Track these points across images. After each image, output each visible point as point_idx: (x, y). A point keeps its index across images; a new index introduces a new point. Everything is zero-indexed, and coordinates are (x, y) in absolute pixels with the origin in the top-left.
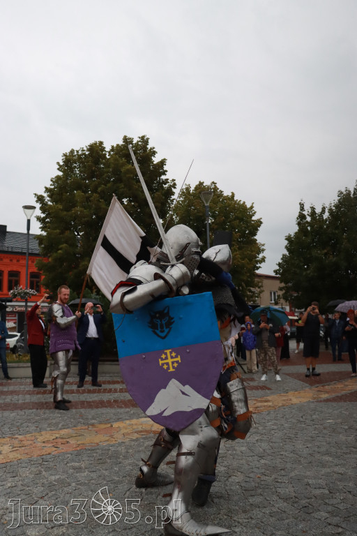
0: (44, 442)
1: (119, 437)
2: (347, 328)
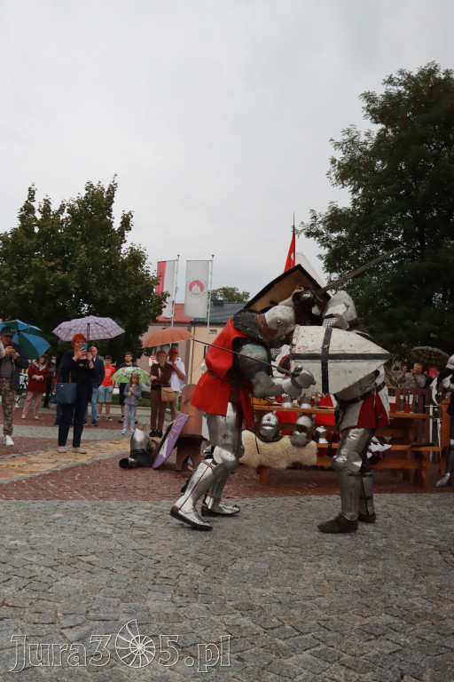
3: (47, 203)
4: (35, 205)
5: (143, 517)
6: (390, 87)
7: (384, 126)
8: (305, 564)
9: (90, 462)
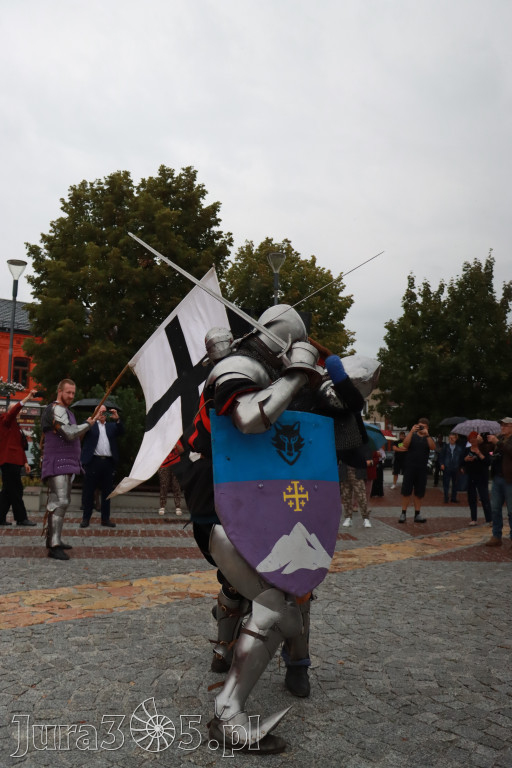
0: (33, 606)
1: (142, 601)
2: (468, 458)
3: (427, 286)
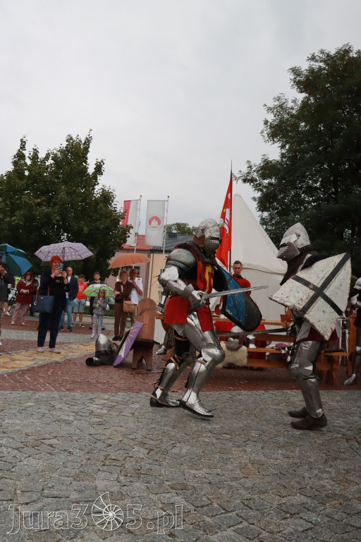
3: (36, 152)
4: (26, 153)
5: (101, 407)
6: (312, 63)
7: (307, 95)
8: (233, 449)
9: (63, 360)
